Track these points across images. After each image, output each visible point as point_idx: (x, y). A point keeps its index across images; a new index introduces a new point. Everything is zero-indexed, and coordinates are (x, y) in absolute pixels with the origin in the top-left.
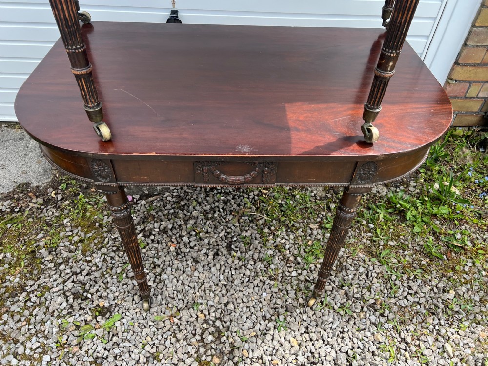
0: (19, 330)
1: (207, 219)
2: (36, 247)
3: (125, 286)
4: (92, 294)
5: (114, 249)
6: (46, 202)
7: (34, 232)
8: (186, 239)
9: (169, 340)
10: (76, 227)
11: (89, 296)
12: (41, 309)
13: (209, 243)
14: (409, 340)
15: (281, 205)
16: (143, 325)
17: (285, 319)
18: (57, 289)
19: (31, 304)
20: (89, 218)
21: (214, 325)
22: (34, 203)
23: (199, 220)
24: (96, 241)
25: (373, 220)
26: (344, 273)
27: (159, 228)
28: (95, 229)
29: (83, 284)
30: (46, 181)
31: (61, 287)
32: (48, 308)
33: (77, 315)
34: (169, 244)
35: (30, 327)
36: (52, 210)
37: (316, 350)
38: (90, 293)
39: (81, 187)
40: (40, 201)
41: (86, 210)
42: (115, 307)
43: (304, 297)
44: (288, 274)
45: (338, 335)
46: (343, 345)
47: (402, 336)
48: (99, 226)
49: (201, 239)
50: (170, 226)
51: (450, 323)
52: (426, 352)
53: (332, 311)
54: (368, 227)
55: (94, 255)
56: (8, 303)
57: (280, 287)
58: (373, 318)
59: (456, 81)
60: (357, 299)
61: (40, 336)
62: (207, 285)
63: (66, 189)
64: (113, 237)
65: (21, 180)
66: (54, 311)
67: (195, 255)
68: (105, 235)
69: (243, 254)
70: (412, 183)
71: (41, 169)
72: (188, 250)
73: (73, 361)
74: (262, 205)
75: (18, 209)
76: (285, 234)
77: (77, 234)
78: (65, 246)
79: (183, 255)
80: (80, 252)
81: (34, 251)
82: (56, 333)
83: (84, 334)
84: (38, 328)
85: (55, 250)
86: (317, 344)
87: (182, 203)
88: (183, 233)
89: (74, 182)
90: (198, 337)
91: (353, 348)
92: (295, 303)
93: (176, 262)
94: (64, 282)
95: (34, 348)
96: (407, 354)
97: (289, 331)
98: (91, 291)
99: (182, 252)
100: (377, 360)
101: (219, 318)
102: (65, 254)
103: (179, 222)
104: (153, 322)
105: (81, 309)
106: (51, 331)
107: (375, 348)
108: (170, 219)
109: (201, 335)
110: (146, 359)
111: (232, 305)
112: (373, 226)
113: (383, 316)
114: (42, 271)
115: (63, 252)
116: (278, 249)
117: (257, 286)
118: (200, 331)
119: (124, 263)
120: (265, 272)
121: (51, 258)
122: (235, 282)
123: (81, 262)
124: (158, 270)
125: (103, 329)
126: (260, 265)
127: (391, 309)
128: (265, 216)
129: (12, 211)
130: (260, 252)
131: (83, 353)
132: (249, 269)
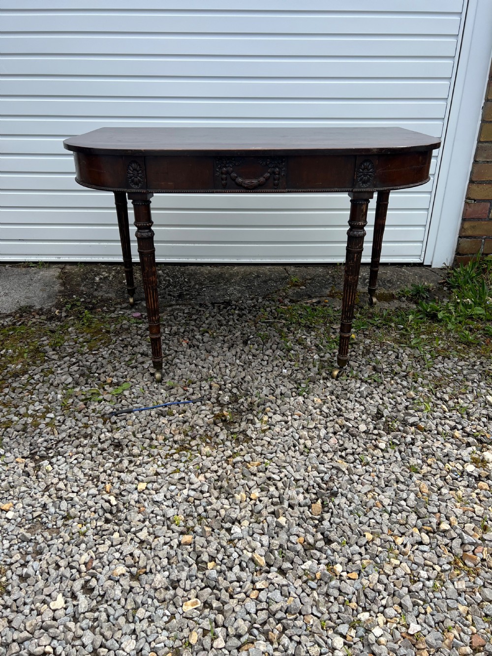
0: (22, 398)
1: (221, 325)
2: (40, 345)
3: (134, 369)
4: (99, 374)
5: (122, 346)
6: (50, 319)
7: (37, 336)
8: (198, 336)
10: (82, 333)
11: (96, 375)
12: (45, 385)
13: (224, 341)
14: (446, 397)
15: (301, 314)
16: (154, 392)
17: (308, 386)
18: (62, 371)
19: (35, 381)
20: (96, 327)
21: (230, 391)
22: (37, 319)
23: (212, 326)
24: (103, 342)
25: (404, 321)
26: (371, 355)
27: (170, 332)
28: (102, 334)
29: (89, 368)
30: (50, 304)
31: (67, 369)
32: (52, 384)
33: (83, 387)
34: (181, 340)
35: (33, 396)
36: (56, 323)
37: (342, 405)
38: (97, 373)
39: (86, 307)
40: (43, 317)
41: (91, 322)
42: (124, 383)
43: (327, 372)
44: (309, 358)
45: (367, 396)
46: (372, 402)
47: (439, 395)
48: (106, 332)
49: (214, 338)
50: (182, 330)
52: (466, 405)
53: (359, 381)
54: (397, 327)
55: (101, 350)
56: (10, 381)
57: (301, 366)
58: (405, 383)
59: (475, 201)
60: (387, 372)
61: (43, 401)
62: (222, 365)
63: (71, 309)
64: (121, 339)
65: (23, 304)
66: (59, 385)
67: (209, 348)
68: (112, 337)
69: (261, 346)
70: (446, 300)
71: (45, 295)
72: (201, 345)
73: (79, 416)
74: (280, 315)
75: (20, 323)
76: (305, 333)
77: (82, 337)
78: (69, 345)
79: (196, 347)
80: (86, 348)
81: (38, 348)
82: (61, 398)
83: (91, 398)
84: (41, 397)
85: (60, 348)
86: (343, 401)
87: (194, 317)
88: (195, 333)
89: (79, 304)
90: (213, 400)
91: (383, 403)
92: (318, 377)
93: (189, 350)
94: (69, 367)
95: (37, 409)
96: (444, 407)
97: (312, 394)
98: (98, 371)
99: (194, 346)
100: (411, 411)
101: (235, 387)
102: (70, 350)
103: (191, 327)
104: (166, 390)
105: (87, 384)
106: (55, 397)
107: (408, 403)
108: (182, 326)
109: (217, 399)
110: (157, 415)
111: (249, 377)
112: (402, 326)
113: (416, 382)
114: (45, 361)
115: (68, 349)
116: (299, 342)
117: (277, 366)
118: (216, 395)
119: (133, 354)
120: (285, 357)
121: (55, 352)
122: (253, 364)
123: (87, 355)
124: (170, 357)
125: (111, 395)
126: (278, 352)
127: (424, 378)
128: (284, 321)
129: (14, 324)
130: (278, 343)
131: (90, 411)
132: (268, 356)
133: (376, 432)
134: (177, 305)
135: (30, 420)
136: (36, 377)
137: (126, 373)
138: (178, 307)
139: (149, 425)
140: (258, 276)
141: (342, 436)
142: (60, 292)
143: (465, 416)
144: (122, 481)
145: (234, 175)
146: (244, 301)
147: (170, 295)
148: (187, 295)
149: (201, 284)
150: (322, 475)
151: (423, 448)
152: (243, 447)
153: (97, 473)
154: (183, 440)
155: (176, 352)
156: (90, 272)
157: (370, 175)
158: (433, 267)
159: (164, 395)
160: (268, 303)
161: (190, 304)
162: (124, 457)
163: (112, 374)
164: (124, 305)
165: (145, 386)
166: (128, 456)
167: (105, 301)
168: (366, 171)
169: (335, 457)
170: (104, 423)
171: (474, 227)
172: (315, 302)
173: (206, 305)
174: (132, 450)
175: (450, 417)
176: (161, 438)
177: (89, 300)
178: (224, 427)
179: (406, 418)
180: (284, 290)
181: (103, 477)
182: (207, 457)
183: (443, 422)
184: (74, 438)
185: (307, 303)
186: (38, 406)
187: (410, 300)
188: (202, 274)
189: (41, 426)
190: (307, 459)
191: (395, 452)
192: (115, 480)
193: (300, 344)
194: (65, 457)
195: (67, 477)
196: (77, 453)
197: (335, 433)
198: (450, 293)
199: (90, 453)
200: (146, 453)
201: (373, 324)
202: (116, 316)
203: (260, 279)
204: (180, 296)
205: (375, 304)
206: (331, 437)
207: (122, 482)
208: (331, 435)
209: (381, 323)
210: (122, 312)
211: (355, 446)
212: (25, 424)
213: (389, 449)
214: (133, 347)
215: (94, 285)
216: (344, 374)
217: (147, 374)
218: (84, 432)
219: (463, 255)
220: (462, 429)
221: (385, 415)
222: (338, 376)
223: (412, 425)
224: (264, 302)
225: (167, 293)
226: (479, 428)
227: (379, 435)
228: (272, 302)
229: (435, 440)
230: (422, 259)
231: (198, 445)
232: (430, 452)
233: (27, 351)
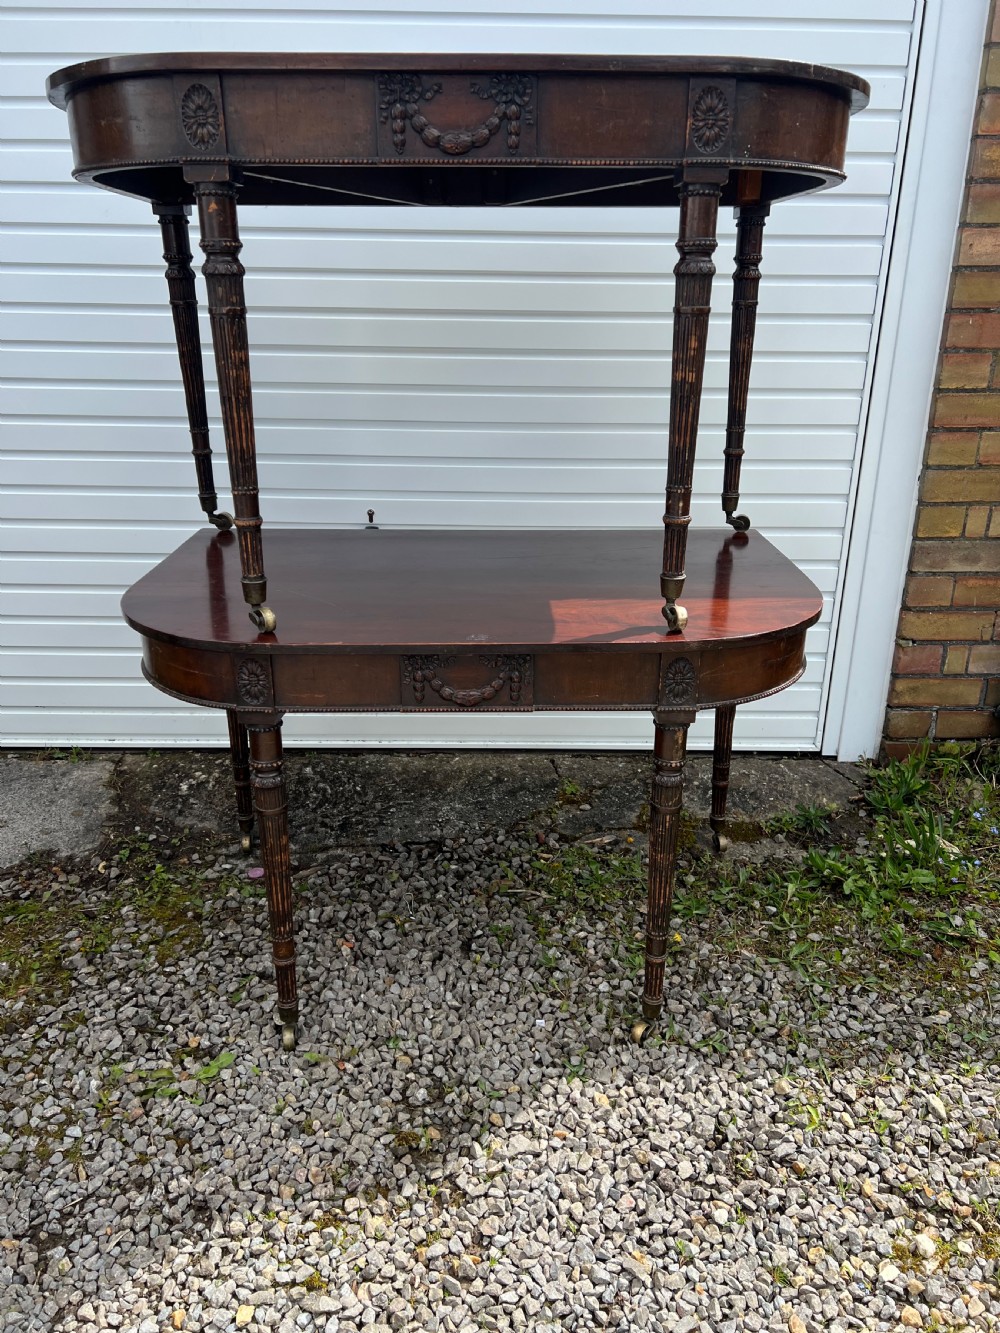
0: (19, 1087)
1: (421, 901)
2: (63, 951)
3: (245, 1014)
4: (175, 1026)
5: (225, 953)
6: (85, 884)
7: (59, 928)
8: (374, 933)
9: (333, 1099)
10: (147, 920)
11: (170, 1028)
12: (67, 1053)
13: (423, 941)
14: (851, 1092)
15: (579, 876)
16: (280, 1074)
17: (583, 1062)
18: (102, 1019)
19: (48, 1043)
20: (175, 905)
21: (430, 1073)
22: (61, 883)
23: (403, 904)
24: (187, 942)
25: (778, 898)
26: (711, 984)
27: (319, 918)
28: (186, 922)
29: (156, 1011)
30: (89, 846)
31: (111, 1014)
32: (81, 1051)
33: (142, 1060)
34: (340, 941)
35: (43, 1082)
36: (98, 893)
37: (649, 1111)
38: (172, 1024)
39: (159, 856)
40: (74, 879)
41: (167, 893)
42: (222, 1048)
43: (624, 1027)
44: (590, 988)
45: (698, 1088)
46: (707, 1103)
47: (837, 1087)
48: (194, 917)
49: (406, 935)
50: (342, 915)
51: (941, 1065)
52: (889, 1114)
53: (684, 1049)
54: (764, 911)
55: (182, 964)
57: (574, 1010)
58: (772, 1057)
59: (914, 642)
60: (739, 1027)
61: (62, 1094)
62: (417, 1008)
63: (128, 859)
64: (222, 935)
65: (36, 846)
66: (94, 1053)
67: (393, 960)
68: (206, 931)
69: (496, 958)
70: (862, 842)
71: (81, 827)
72: (378, 952)
73: (130, 1134)
74: (537, 877)
75: (27, 893)
76: (586, 924)
77: (147, 931)
78: (121, 951)
79: (367, 960)
80: (152, 958)
81: (58, 958)
82: (98, 1089)
83: (155, 1089)
84: (58, 1083)
85: (101, 958)
86: (651, 1102)
87: (369, 879)
88: (369, 924)
89: (145, 847)
90: (396, 1095)
91: (729, 1108)
92: (605, 1037)
93: (353, 969)
94: (118, 1007)
95: (48, 1115)
96: (846, 1117)
97: (592, 1082)
98: (173, 1020)
99: (365, 956)
100: (782, 1128)
101: (441, 1063)
102: (122, 964)
103: (362, 908)
104: (302, 1069)
105: (150, 1050)
106: (86, 1085)
107: (776, 1108)
108: (342, 904)
109: (403, 1092)
110: (283, 1132)
111: (470, 1040)
112: (774, 909)
113: (794, 1054)
114: (72, 991)
115: (117, 960)
116: (572, 948)
117: (525, 1010)
118: (401, 1084)
119: (244, 976)
120: (541, 985)
121: (91, 969)
122: (478, 1003)
123: (154, 975)
124: (315, 985)
125: (195, 1081)
126: (531, 975)
127: (811, 1042)
128: (544, 894)
129: (16, 896)
130: (531, 952)
131: (152, 1121)
132: (509, 982)
133: (710, 1179)
134: (338, 846)
135: (33, 1142)
136: (52, 1033)
137: (227, 1024)
138: (339, 851)
139: (265, 1160)
140: (499, 780)
141: (643, 1191)
142: (110, 818)
143: (887, 1140)
144: (206, 1300)
145: (437, 682)
146: (470, 839)
147: (324, 825)
148: (359, 823)
149: (388, 797)
150: (600, 1289)
151: (801, 1221)
152: (448, 1217)
153: (157, 1279)
154: (331, 1199)
155: (328, 970)
156: (170, 771)
157: (687, 684)
158: (840, 759)
159: (300, 1082)
160: (516, 844)
161: (363, 845)
162: (212, 1239)
163: (201, 1026)
164: (234, 849)
165: (263, 1059)
166: (222, 1236)
167: (198, 839)
168: (678, 677)
169: (629, 1244)
170: (179, 1153)
171: (914, 690)
172: (609, 844)
173: (393, 848)
174: (230, 1221)
175: (858, 1142)
176: (287, 1191)
177: (164, 838)
178: (413, 1166)
179: (772, 1142)
180: (549, 813)
181: (170, 1289)
182: (377, 1240)
183: (842, 1154)
184: (118, 1191)
185: (593, 845)
186: (50, 1108)
187: (793, 839)
188: (389, 773)
189: (53, 1160)
190: (574, 1250)
191: (746, 1231)
192: (194, 1298)
193: (574, 952)
194: (98, 1239)
195: (98, 1288)
196: (122, 1228)
197: (631, 1183)
198: (871, 825)
199: (147, 1228)
200: (257, 1229)
201: (718, 902)
202: (215, 875)
203: (502, 788)
204: (345, 826)
205: (725, 850)
206: (623, 1193)
207: (207, 1303)
208: (623, 1188)
209: (734, 899)
210: (228, 866)
211: (669, 1217)
212: (23, 1153)
213: (735, 1226)
214: (245, 957)
215: (177, 802)
216: (657, 1032)
217: (267, 1030)
218: (138, 1174)
219: (898, 739)
220: (880, 1172)
221: (730, 1138)
222: (643, 1038)
223: (782, 1161)
224: (507, 843)
225: (320, 819)
226: (912, 1172)
227: (716, 1186)
228: (524, 844)
229: (825, 1201)
230: (819, 745)
231: (359, 1210)
232: (814, 1232)
233: (37, 965)
